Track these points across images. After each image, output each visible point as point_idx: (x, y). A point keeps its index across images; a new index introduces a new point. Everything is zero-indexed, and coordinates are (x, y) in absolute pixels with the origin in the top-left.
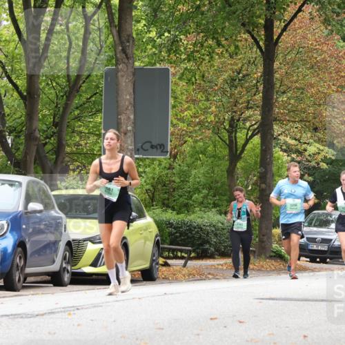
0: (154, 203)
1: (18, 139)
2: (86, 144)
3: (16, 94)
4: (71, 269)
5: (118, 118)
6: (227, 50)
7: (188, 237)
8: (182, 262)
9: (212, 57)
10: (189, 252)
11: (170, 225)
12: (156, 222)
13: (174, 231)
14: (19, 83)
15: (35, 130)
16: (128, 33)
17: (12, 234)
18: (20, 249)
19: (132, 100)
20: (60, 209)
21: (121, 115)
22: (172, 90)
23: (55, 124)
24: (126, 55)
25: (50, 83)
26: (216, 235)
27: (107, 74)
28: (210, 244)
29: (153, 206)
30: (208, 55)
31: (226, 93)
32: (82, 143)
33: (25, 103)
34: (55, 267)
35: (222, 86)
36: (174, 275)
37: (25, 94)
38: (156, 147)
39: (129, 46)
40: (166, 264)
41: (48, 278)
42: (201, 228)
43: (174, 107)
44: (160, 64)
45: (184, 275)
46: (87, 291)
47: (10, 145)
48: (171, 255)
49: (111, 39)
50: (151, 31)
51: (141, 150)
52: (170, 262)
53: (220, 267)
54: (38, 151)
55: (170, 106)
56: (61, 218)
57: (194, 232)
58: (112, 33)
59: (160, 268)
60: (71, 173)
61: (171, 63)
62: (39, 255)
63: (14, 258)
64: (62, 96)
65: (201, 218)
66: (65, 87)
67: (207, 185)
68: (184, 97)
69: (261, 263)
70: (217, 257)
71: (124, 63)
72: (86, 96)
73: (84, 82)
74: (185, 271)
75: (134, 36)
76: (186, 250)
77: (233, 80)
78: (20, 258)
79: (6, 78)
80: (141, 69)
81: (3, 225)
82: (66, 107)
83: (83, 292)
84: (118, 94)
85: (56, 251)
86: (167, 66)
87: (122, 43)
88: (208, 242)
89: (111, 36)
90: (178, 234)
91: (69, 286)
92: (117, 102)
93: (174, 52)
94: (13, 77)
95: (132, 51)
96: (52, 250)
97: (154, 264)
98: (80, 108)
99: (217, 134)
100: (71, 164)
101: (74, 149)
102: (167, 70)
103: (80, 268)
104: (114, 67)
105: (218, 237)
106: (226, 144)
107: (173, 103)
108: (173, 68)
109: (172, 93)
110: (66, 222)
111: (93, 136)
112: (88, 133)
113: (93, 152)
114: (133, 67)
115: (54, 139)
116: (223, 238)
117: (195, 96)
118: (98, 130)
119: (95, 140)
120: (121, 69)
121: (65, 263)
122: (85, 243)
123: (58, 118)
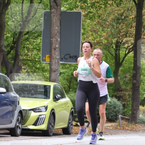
0: (71, 90)
2: (32, 55)
4: (21, 127)
5: (51, 40)
6: (115, 2)
9: (106, 6)
12: (71, 100)
15: (2, 46)
19: (59, 30)
20: (15, 92)
21: (52, 38)
22: (82, 24)
23: (14, 43)
24: (56, 4)
29: (70, 91)
30: (103, 5)
31: (114, 27)
32: (30, 54)
34: (12, 125)
35: (112, 23)
38: (73, 57)
40: (77, 125)
41: (8, 131)
43: (83, 34)
44: (76, 9)
46: (30, 140)
51: (64, 59)
53: (109, 128)
54: (3, 58)
55: (81, 34)
59: (73, 127)
60: (23, 70)
61: (82, 9)
62: (3, 118)
69: (133, 126)
71: (55, 8)
77: (118, 19)
80: (65, 12)
83: (28, 140)
85: (13, 116)
86: (80, 11)
91: (20, 136)
92: (50, 31)
95: (60, 2)
96: (11, 115)
97: (70, 125)
98: (28, 34)
99: (108, 50)
100: (22, 66)
101: (25, 58)
102: (80, 13)
103: (27, 126)
104: (49, 11)
105: (108, 111)
106: (113, 56)
107: (83, 32)
108: (83, 12)
109: (82, 26)
110: (19, 99)
111: (35, 50)
112: (33, 48)
113: (35, 59)
114: (60, 11)
115: (13, 52)
116: (111, 111)
117: (96, 28)
118: (39, 47)
119: (37, 53)
120: (53, 12)
121: (18, 123)
122: (30, 112)
123: (16, 39)
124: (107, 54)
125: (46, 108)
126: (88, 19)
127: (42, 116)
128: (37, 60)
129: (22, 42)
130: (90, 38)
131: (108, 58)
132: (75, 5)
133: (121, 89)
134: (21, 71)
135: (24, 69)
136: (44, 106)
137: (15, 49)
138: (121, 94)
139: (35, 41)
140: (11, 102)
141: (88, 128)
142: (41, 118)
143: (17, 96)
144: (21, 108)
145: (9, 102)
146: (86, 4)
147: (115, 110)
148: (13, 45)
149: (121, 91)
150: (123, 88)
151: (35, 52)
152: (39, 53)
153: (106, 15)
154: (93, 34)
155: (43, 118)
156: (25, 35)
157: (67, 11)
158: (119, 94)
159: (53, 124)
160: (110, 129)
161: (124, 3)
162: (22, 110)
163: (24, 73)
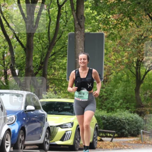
1: (21, 71)
3: (20, 47)
4: (49, 142)
5: (75, 60)
6: (135, 23)
7: (114, 126)
8: (110, 139)
9: (127, 27)
10: (114, 134)
11: (103, 118)
13: (106, 122)
14: (22, 41)
15: (30, 66)
16: (82, 14)
17: (18, 123)
18: (22, 131)
20: (44, 109)
21: (77, 58)
22: (105, 45)
23: (42, 63)
24: (80, 26)
25: (39, 41)
26: (129, 124)
27: (70, 36)
28: (125, 129)
30: (125, 26)
31: (135, 46)
32: (56, 73)
33: (25, 52)
34: (41, 141)
35: (132, 43)
36: (106, 146)
39: (82, 21)
40: (101, 140)
41: (37, 147)
42: (121, 121)
43: (106, 54)
44: (99, 31)
45: (111, 146)
47: (17, 74)
48: (104, 135)
49: (72, 17)
50: (94, 13)
52: (103, 139)
53: (131, 142)
55: (104, 54)
56: (44, 114)
57: (116, 123)
58: (73, 14)
59: (98, 142)
60: (50, 89)
61: (104, 30)
62: (32, 134)
63: (19, 136)
64: (46, 48)
65: (121, 115)
66: (47, 43)
67: (123, 98)
68: (112, 49)
70: (129, 136)
71: (79, 30)
72: (58, 48)
73: (57, 41)
74: (112, 144)
75: (85, 15)
76: (112, 132)
77: (138, 40)
78: (22, 136)
79: (15, 38)
80: (88, 34)
81: (13, 117)
82: (48, 53)
84: (76, 47)
85: (41, 132)
86: (103, 32)
87: (78, 20)
88: (124, 128)
89: (72, 16)
90: (108, 124)
92: (75, 51)
93: (106, 24)
94: (19, 38)
95: (84, 24)
96: (39, 131)
97: (94, 140)
98: (55, 55)
99: (130, 69)
100: (50, 85)
101: (52, 77)
102: (103, 34)
103: (54, 142)
104: (74, 33)
105: (130, 126)
106: (134, 74)
107: (105, 52)
108: (106, 33)
109: (105, 46)
110: (47, 116)
111: (61, 69)
112: (59, 68)
113: (62, 78)
114: (84, 32)
115: (41, 71)
116: (133, 126)
117: (117, 49)
118: (65, 67)
119: (63, 72)
120: (78, 34)
121: (46, 139)
122: (57, 128)
123: (43, 60)
124: (128, 73)
125: (72, 124)
126: (110, 40)
127: (69, 132)
128: (63, 79)
129: (49, 62)
130: (112, 58)
131: (130, 76)
132: (98, 27)
133: (142, 105)
134: (49, 90)
135: (51, 88)
136: (70, 123)
137: (42, 69)
138: (143, 110)
139: (61, 61)
140: (39, 119)
141: (111, 143)
142: (68, 134)
144: (49, 125)
145: (38, 119)
146: (108, 26)
147: (137, 125)
148: (41, 65)
149: (143, 107)
150: (144, 104)
151: (61, 71)
152: (65, 73)
153: (127, 36)
154: (115, 54)
155: (69, 133)
156: (52, 55)
157: (90, 33)
158: (140, 110)
159: (78, 139)
160: (132, 144)
161: (144, 25)
162: (50, 126)
163: (51, 91)
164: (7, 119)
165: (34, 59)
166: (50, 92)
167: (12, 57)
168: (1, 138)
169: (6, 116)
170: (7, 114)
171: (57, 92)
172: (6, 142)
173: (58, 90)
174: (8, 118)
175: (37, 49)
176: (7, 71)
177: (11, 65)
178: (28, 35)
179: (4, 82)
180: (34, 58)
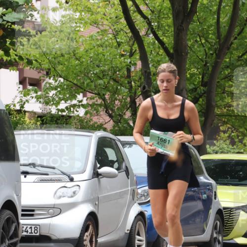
3: (162, 51)
4: (222, 240)
14: (165, 40)
15: (182, 90)
20: (209, 175)
23: (204, 84)
25: (198, 39)
34: (205, 237)
37: (172, 51)
56: (210, 184)
60: (222, 135)
62: (188, 224)
64: (212, 54)
66: (215, 44)
72: (237, 54)
73: (236, 38)
79: (151, 35)
82: (216, 66)
94: (160, 33)
96: (201, 218)
100: (221, 126)
101: (225, 111)
103: (232, 239)
110: (216, 189)
115: (203, 100)
121: (216, 233)
122: (237, 211)
123: (207, 77)
129: (218, 82)
134: (219, 136)
135: (224, 132)
143: (211, 183)
145: (198, 193)
162: (222, 209)
163: (224, 139)
164: (138, 194)
165: (188, 76)
166: (222, 141)
167: (146, 72)
168: (128, 230)
169: (135, 187)
170: (137, 184)
171: (237, 140)
172: (137, 237)
173: (238, 136)
174: (140, 191)
175: (195, 57)
176: (135, 99)
177: (144, 88)
178: (177, 29)
179: (130, 120)
180: (189, 74)
